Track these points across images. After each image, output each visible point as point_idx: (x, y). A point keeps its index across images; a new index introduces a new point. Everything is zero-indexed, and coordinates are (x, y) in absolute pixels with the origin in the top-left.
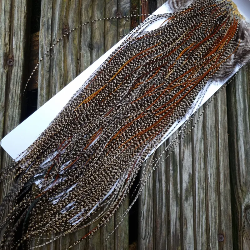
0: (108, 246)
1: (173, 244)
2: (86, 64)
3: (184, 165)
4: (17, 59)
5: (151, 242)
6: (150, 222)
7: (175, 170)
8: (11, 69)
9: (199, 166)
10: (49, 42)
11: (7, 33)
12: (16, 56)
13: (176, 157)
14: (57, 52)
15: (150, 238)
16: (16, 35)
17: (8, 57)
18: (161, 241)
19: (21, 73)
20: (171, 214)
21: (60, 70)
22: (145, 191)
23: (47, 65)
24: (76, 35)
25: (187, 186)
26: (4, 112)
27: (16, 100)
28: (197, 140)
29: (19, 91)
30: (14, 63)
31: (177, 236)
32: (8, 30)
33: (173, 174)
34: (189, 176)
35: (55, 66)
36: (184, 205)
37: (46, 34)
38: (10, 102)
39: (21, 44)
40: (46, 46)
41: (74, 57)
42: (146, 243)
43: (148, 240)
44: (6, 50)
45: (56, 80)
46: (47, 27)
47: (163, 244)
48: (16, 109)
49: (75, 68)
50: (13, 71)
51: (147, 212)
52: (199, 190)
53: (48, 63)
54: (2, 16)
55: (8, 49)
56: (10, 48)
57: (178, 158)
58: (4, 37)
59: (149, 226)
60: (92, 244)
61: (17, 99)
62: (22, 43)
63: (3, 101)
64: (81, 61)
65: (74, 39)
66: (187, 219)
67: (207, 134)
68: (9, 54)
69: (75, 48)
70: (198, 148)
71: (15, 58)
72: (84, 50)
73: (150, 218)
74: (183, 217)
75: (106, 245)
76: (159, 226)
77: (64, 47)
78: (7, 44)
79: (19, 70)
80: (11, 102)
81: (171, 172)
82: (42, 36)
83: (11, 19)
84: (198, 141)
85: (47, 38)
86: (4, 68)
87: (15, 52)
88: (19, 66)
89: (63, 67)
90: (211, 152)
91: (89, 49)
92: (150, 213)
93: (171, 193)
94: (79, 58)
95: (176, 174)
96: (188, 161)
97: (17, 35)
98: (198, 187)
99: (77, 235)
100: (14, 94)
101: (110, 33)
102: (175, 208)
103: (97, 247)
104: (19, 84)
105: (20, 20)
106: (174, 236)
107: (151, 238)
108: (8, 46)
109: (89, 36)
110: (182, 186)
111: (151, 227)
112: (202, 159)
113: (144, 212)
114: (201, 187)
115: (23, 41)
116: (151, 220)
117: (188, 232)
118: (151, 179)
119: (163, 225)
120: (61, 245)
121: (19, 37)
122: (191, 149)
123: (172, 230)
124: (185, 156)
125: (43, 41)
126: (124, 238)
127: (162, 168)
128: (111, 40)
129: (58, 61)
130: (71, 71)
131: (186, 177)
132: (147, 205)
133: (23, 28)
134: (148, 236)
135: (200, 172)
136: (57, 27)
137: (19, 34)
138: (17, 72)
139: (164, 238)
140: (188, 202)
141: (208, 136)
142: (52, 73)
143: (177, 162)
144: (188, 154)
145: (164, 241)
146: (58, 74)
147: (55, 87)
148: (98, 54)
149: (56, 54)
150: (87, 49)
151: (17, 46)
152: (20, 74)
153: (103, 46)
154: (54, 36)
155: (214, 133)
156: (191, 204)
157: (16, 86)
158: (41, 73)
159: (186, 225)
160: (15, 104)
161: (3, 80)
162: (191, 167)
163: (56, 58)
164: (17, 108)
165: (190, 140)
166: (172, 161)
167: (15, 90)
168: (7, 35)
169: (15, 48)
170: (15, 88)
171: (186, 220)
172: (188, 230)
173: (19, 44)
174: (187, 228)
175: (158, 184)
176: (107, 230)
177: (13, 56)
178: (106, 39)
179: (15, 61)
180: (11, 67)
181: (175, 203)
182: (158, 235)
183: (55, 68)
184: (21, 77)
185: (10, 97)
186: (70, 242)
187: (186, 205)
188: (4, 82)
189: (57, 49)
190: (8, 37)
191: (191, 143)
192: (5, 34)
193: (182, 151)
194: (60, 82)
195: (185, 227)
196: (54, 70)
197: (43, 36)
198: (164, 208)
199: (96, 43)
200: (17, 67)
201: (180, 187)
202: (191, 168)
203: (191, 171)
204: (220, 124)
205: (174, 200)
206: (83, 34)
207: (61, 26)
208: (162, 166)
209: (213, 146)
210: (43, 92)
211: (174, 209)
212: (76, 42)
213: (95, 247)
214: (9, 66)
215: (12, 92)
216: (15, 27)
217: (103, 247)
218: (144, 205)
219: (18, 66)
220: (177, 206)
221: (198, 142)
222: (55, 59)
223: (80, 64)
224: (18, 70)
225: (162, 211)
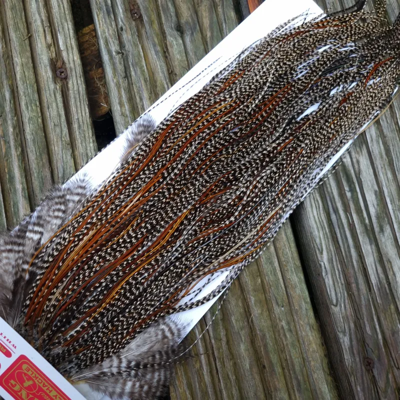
0: (286, 327)
1: (381, 303)
2: (179, 57)
3: (365, 181)
4: (72, 65)
5: (348, 306)
6: (338, 276)
7: (353, 190)
8: (65, 83)
9: (385, 177)
10: (115, 32)
11: (46, 29)
12: (69, 61)
13: (349, 171)
14: (131, 45)
15: (344, 300)
16: (61, 30)
17: (55, 65)
18: (363, 302)
19: (84, 86)
20: (365, 257)
21: (143, 71)
22: (319, 231)
23: (120, 67)
24: (153, 16)
25: (376, 211)
26: (71, 150)
27: (85, 128)
28: (372, 140)
29: (88, 114)
30: (69, 72)
31: (384, 289)
32: (46, 24)
33: (352, 196)
34: (376, 194)
35: (133, 66)
36: (381, 241)
37: (108, 21)
38: (77, 133)
39: (72, 42)
40: (112, 38)
41: (159, 48)
42: (341, 310)
43: (343, 305)
44: (50, 55)
45: (139, 87)
46: (107, 10)
47: (366, 306)
48: (90, 143)
49: (164, 64)
50: (70, 85)
51: (329, 263)
52: (396, 212)
53: (121, 63)
54: (32, 3)
55: (54, 53)
56: (57, 51)
57: (352, 171)
58: (44, 35)
59: (338, 283)
60: (261, 331)
61: (88, 127)
62: (73, 40)
63: (66, 135)
64: (171, 54)
65: (151, 23)
66: (391, 260)
67: (383, 128)
68: (57, 61)
69: (157, 35)
70: (377, 152)
71: (67, 66)
72: (171, 36)
73: (336, 271)
74: (384, 259)
75: (283, 327)
76: (353, 280)
77: (140, 36)
78: (51, 45)
79: (79, 82)
80: (79, 132)
81: (349, 194)
82: (101, 25)
83: (47, 8)
84: (374, 140)
85: (110, 27)
86: (55, 83)
87: (67, 56)
88: (78, 75)
89: (145, 67)
90: (397, 154)
91: (179, 33)
92: (335, 263)
93: (357, 226)
94: (165, 50)
95: (356, 196)
96: (368, 173)
97: (63, 28)
98: (393, 209)
99: (234, 321)
100: (80, 119)
101: (203, 5)
102: (369, 247)
103: (269, 333)
104: (85, 103)
105: (62, 6)
106: (379, 289)
107: (346, 301)
108: (52, 48)
109: (173, 14)
110: (369, 212)
111: (342, 284)
112: (386, 167)
113: (324, 264)
114: (397, 208)
115: (74, 37)
116: (339, 272)
117: (397, 279)
118: (322, 212)
119: (358, 277)
120: (213, 341)
121: (68, 32)
122: (367, 155)
123: (373, 282)
124: (361, 167)
125: (105, 33)
126: (306, 309)
127: (333, 191)
128: (207, 15)
129: (136, 58)
130: (160, 70)
131: (371, 198)
132: (328, 252)
133: (69, 17)
134: (341, 299)
135: (389, 185)
136: (122, 8)
137: (66, 27)
138: (76, 85)
139: (366, 297)
140: (386, 234)
141: (385, 131)
142: (130, 79)
143: (352, 179)
144: (365, 163)
145: (366, 301)
146: (141, 79)
147: (141, 99)
148: (193, 38)
149: (131, 47)
150: (175, 33)
151: (67, 46)
152: (82, 88)
153: (198, 26)
154: (121, 23)
155: (392, 125)
156: (390, 237)
157: (81, 107)
158: (113, 80)
159: (391, 270)
160: (87, 135)
161: (59, 102)
162: (375, 181)
163: (132, 55)
164: (91, 140)
165: (362, 143)
166: (345, 177)
167: (80, 114)
168: (48, 31)
169: (64, 50)
170: (79, 111)
171: (390, 262)
172: (396, 275)
173: (69, 42)
174: (394, 274)
175: (333, 217)
176: (277, 303)
177: (64, 63)
178: (200, 14)
179: (68, 70)
180: (65, 81)
181: (367, 240)
182: (356, 293)
183: (135, 70)
184: (84, 92)
185: (75, 126)
186: (226, 334)
187: (383, 240)
188: (61, 105)
189: (129, 41)
190: (50, 34)
191: (364, 146)
192: (44, 31)
193: (354, 160)
194: (147, 89)
195: (391, 272)
196: (133, 73)
197: (103, 25)
198: (353, 251)
199: (187, 23)
200: (74, 78)
201: (367, 215)
202: (375, 183)
203: (376, 188)
204: (397, 111)
205: (364, 236)
206: (164, 12)
207: (127, 6)
208: (333, 188)
209: (396, 145)
210: (125, 110)
211: (368, 249)
212: (156, 26)
213: (267, 333)
214: (62, 79)
215: (76, 118)
216: (57, 18)
217: (279, 331)
218: (322, 253)
219: (76, 76)
220: (371, 244)
221: (375, 143)
222: (130, 57)
223: (168, 58)
224: (77, 81)
225: (351, 256)
